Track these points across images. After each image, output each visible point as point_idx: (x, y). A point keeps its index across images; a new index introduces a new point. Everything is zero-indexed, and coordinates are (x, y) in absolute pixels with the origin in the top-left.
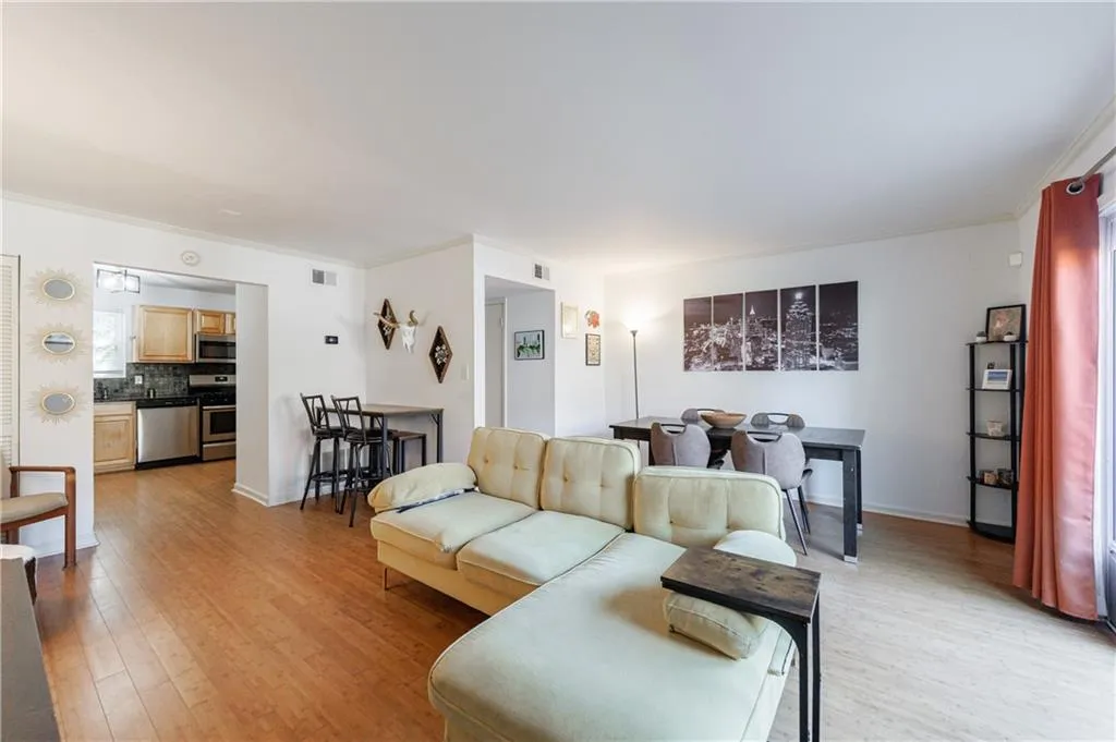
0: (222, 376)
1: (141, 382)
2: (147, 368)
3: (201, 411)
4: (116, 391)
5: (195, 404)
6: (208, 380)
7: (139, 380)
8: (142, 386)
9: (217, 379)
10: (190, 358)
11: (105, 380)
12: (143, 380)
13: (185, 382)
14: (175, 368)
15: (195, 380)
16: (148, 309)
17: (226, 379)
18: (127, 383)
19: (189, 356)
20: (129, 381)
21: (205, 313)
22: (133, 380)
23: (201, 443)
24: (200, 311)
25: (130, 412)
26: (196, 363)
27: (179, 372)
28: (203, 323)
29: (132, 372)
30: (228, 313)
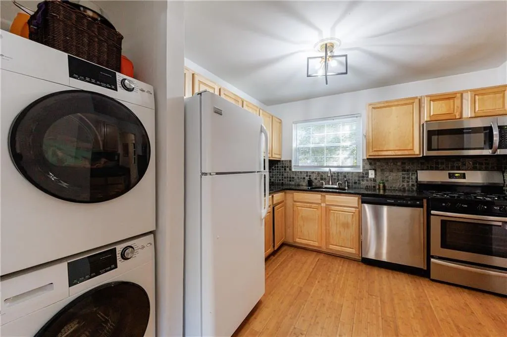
0: (457, 173)
1: (373, 176)
2: (378, 164)
3: (429, 215)
4: (355, 183)
5: (421, 206)
6: (440, 177)
7: (372, 174)
8: (374, 180)
9: (451, 176)
10: (417, 152)
11: (348, 173)
12: (376, 174)
13: (414, 177)
14: (403, 163)
15: (425, 176)
16: (375, 107)
17: (464, 176)
18: (363, 177)
19: (416, 148)
20: (364, 175)
21: (434, 98)
22: (367, 174)
23: (429, 257)
24: (427, 96)
25: (357, 206)
26: (423, 156)
27: (407, 167)
28: (432, 110)
29: (368, 167)
30: (467, 91)
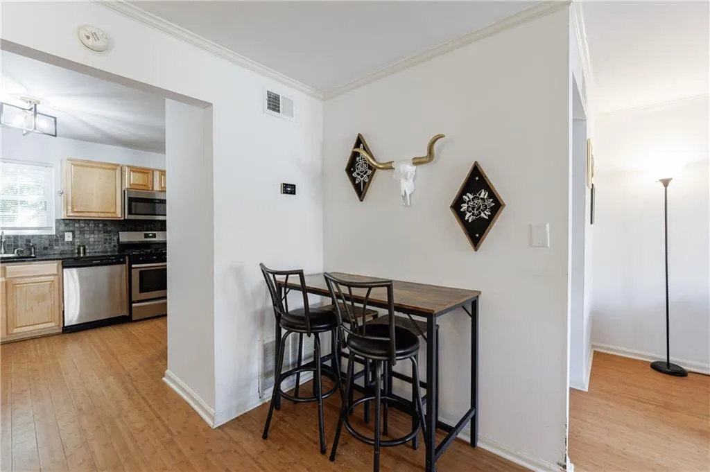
0: (151, 233)
1: (71, 239)
2: (77, 225)
3: (130, 269)
4: (45, 248)
5: (124, 262)
6: (137, 237)
7: (68, 237)
8: (72, 243)
9: (146, 236)
10: (120, 216)
11: (33, 236)
12: (74, 237)
13: (115, 239)
14: (105, 225)
15: (125, 237)
17: (154, 236)
18: (56, 240)
19: (118, 213)
20: (58, 238)
21: (134, 169)
22: (63, 237)
23: (131, 302)
24: (128, 166)
25: (56, 272)
26: (125, 219)
27: (109, 229)
28: (132, 179)
29: (62, 228)
30: (157, 170)
